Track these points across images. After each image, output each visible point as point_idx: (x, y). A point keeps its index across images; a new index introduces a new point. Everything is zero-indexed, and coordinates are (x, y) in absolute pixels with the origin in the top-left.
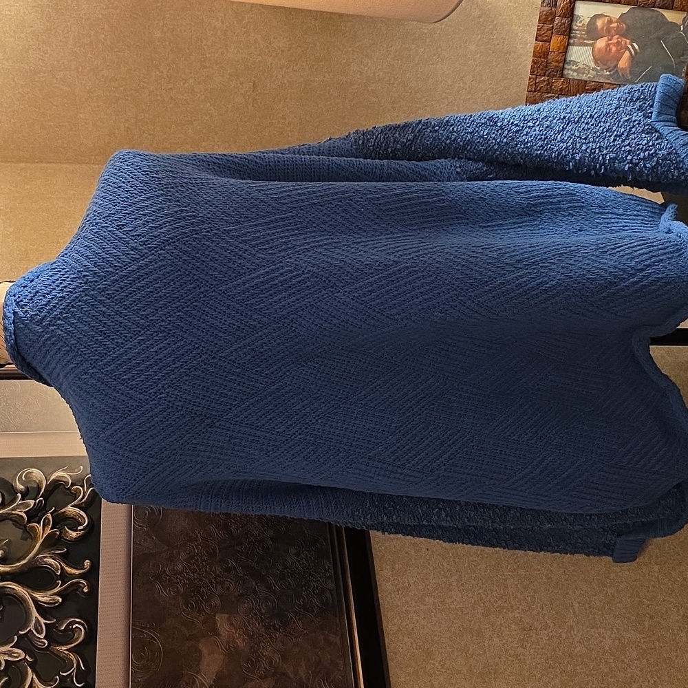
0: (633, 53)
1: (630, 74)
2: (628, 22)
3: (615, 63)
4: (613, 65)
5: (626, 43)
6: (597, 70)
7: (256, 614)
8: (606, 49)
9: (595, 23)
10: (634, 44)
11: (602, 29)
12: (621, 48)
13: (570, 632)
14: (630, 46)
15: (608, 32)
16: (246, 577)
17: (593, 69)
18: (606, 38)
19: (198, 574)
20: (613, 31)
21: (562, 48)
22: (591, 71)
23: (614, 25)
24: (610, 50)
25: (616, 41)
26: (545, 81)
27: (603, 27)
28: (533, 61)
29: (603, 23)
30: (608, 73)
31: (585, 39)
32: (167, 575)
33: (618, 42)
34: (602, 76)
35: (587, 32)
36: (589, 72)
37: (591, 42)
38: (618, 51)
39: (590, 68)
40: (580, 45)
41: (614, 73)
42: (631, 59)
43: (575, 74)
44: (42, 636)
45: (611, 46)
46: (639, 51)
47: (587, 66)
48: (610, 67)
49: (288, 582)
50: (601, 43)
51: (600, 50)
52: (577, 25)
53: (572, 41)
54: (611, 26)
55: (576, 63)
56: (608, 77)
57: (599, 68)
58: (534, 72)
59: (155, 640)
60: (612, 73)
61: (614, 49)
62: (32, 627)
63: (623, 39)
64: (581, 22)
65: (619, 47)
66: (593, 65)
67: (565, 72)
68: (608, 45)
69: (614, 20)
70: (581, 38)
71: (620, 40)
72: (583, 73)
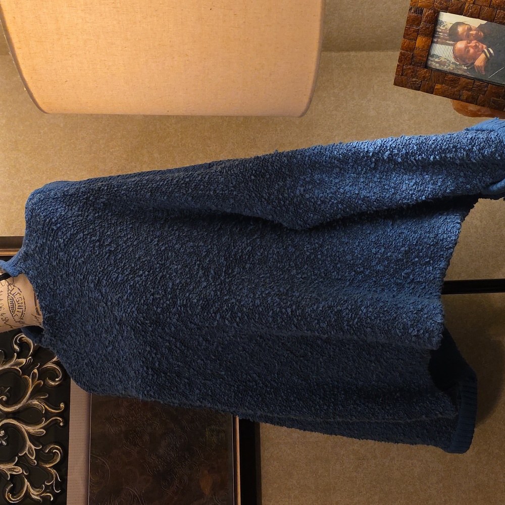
0: (488, 55)
1: (485, 70)
2: (486, 31)
3: (472, 61)
4: (470, 62)
5: (482, 47)
6: (456, 65)
7: (173, 448)
8: (465, 49)
9: (456, 29)
10: (490, 49)
11: (463, 34)
12: (478, 51)
13: (392, 462)
14: (486, 50)
15: (468, 37)
16: (168, 420)
17: (453, 63)
18: (466, 41)
19: (135, 417)
20: (472, 37)
21: (426, 46)
22: (451, 65)
23: (473, 32)
24: (469, 51)
25: (474, 45)
26: (410, 69)
27: (463, 33)
28: (401, 53)
29: (464, 29)
30: (466, 68)
31: (447, 40)
32: (114, 418)
33: (476, 46)
34: (460, 69)
35: (450, 35)
36: (449, 65)
37: (452, 43)
38: (475, 52)
39: (450, 62)
40: (442, 43)
41: (471, 68)
42: (486, 60)
43: (437, 65)
44: (33, 458)
45: (470, 48)
46: (493, 55)
47: (448, 60)
48: (468, 64)
49: (197, 425)
50: (461, 45)
51: (460, 50)
52: (440, 28)
53: (435, 40)
54: (471, 32)
55: (438, 57)
56: (465, 71)
57: (458, 63)
58: (402, 61)
59: (106, 465)
60: (469, 68)
61: (472, 51)
62: (26, 451)
63: (480, 44)
64: (444, 26)
65: (476, 50)
66: (453, 60)
67: (429, 63)
68: (467, 47)
69: (473, 28)
70: (443, 38)
71: (477, 44)
72: (444, 65)
